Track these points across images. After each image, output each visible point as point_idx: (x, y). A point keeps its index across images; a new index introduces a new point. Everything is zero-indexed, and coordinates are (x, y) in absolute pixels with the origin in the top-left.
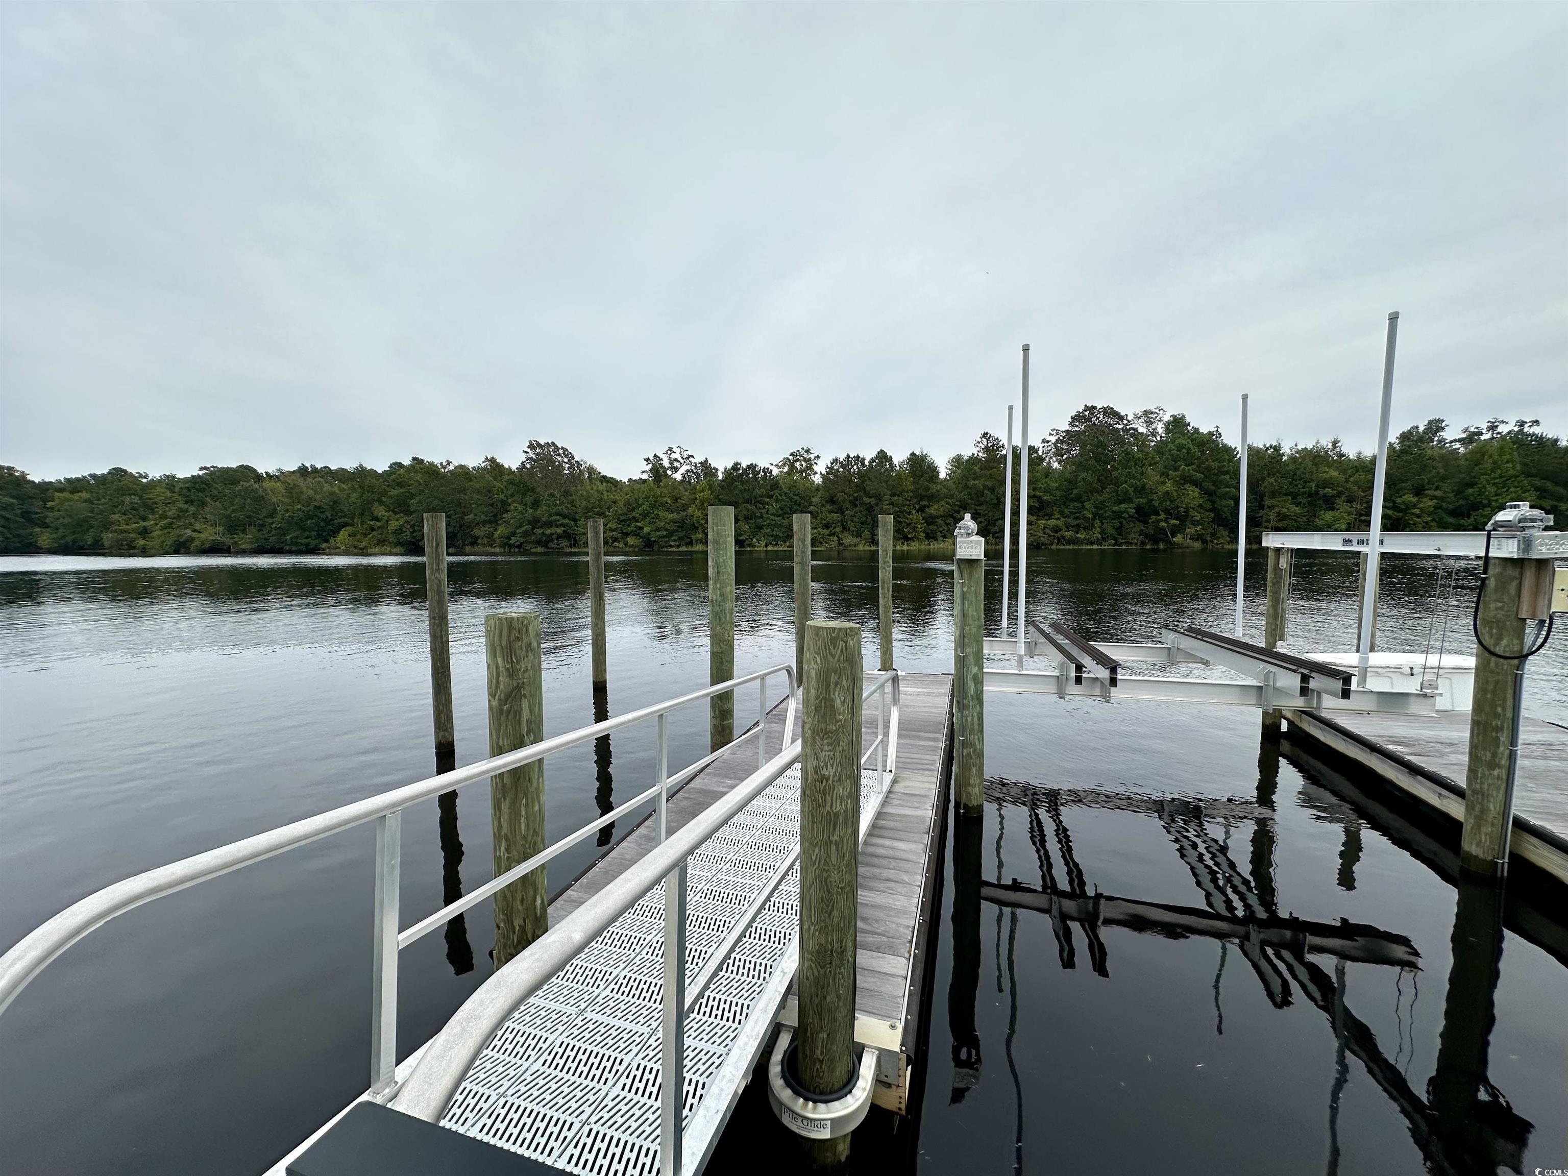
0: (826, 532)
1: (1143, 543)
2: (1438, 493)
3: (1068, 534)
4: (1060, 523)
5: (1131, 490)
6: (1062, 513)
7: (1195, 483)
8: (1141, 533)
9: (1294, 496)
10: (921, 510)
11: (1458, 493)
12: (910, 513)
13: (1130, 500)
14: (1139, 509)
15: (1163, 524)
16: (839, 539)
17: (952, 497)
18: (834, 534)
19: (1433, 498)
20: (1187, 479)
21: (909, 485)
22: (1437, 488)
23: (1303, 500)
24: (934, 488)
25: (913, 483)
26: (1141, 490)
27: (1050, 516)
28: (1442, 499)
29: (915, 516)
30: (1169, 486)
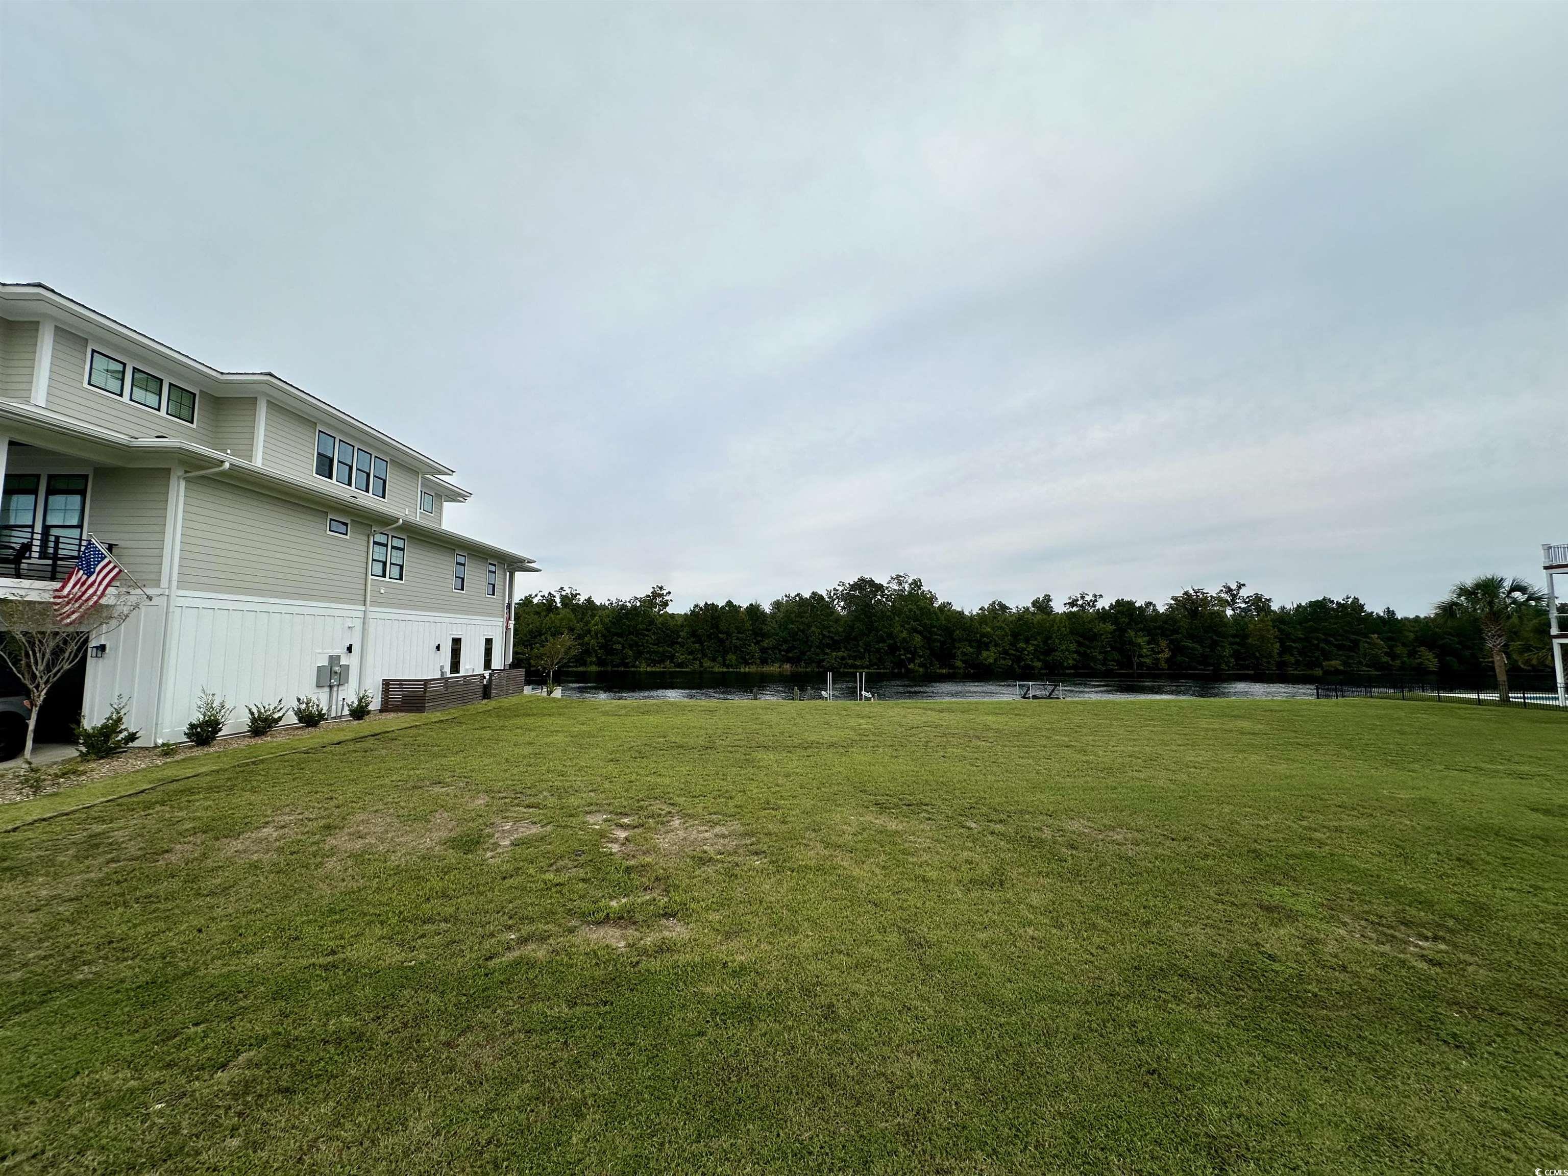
0: (691, 657)
1: (893, 668)
2: (1035, 643)
3: (850, 662)
4: (845, 655)
5: (885, 635)
6: (846, 648)
7: (920, 633)
8: (892, 662)
9: (970, 641)
10: (757, 643)
11: (1045, 642)
12: (750, 646)
13: (884, 641)
14: (889, 646)
15: (903, 657)
16: (701, 663)
17: (777, 634)
18: (695, 659)
19: (1033, 645)
20: (915, 630)
21: (748, 625)
22: (1036, 639)
23: (974, 644)
24: (766, 628)
25: (751, 625)
26: (890, 635)
27: (839, 650)
28: (1037, 646)
29: (753, 647)
30: (905, 634)
